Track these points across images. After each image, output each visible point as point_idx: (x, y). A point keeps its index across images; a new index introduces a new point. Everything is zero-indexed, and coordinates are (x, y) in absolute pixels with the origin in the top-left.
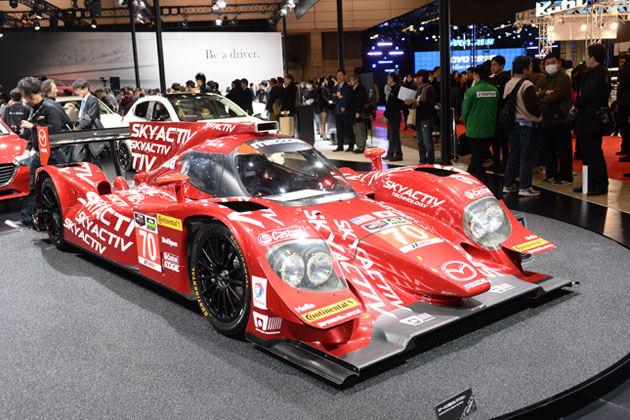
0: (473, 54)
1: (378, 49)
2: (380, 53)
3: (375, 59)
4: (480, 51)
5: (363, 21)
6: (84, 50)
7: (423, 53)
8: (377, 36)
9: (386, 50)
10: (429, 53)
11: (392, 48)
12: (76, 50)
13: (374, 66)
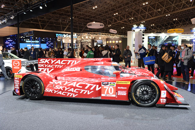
0: (31, 45)
1: (8, 42)
2: (9, 43)
3: (8, 44)
4: (33, 44)
5: (2, 34)
7: (21, 44)
8: (9, 38)
9: (10, 42)
10: (23, 44)
11: (12, 42)
13: (7, 46)
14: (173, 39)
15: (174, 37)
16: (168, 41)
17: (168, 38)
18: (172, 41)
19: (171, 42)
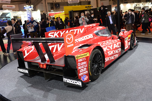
14: (7, 16)
15: (7, 14)
16: (3, 18)
17: (2, 15)
18: (6, 17)
19: (6, 19)
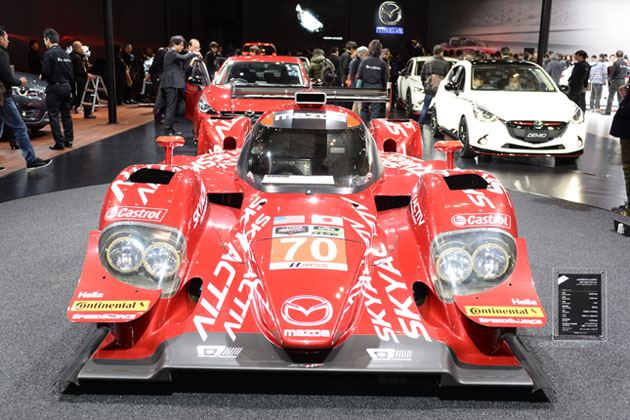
6: (511, 11)
12: (503, 11)
